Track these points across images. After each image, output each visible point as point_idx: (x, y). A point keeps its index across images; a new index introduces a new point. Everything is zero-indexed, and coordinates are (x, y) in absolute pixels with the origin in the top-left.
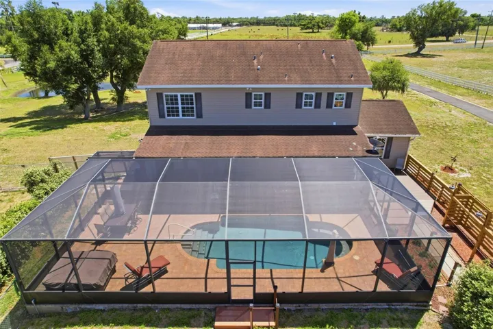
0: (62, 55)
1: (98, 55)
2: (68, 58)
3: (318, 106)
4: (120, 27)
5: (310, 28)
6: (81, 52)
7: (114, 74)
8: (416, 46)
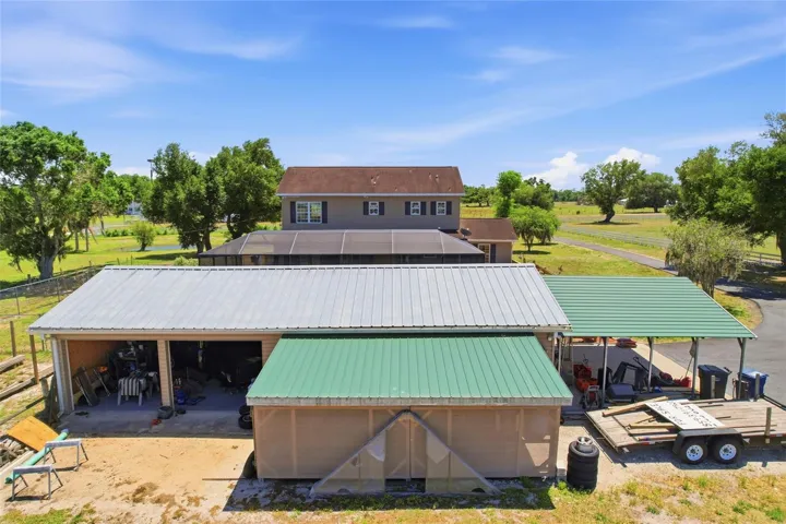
0: (193, 189)
1: (222, 193)
2: (198, 192)
3: (423, 212)
4: (247, 167)
5: (477, 201)
6: (208, 188)
7: (233, 215)
8: (604, 213)
